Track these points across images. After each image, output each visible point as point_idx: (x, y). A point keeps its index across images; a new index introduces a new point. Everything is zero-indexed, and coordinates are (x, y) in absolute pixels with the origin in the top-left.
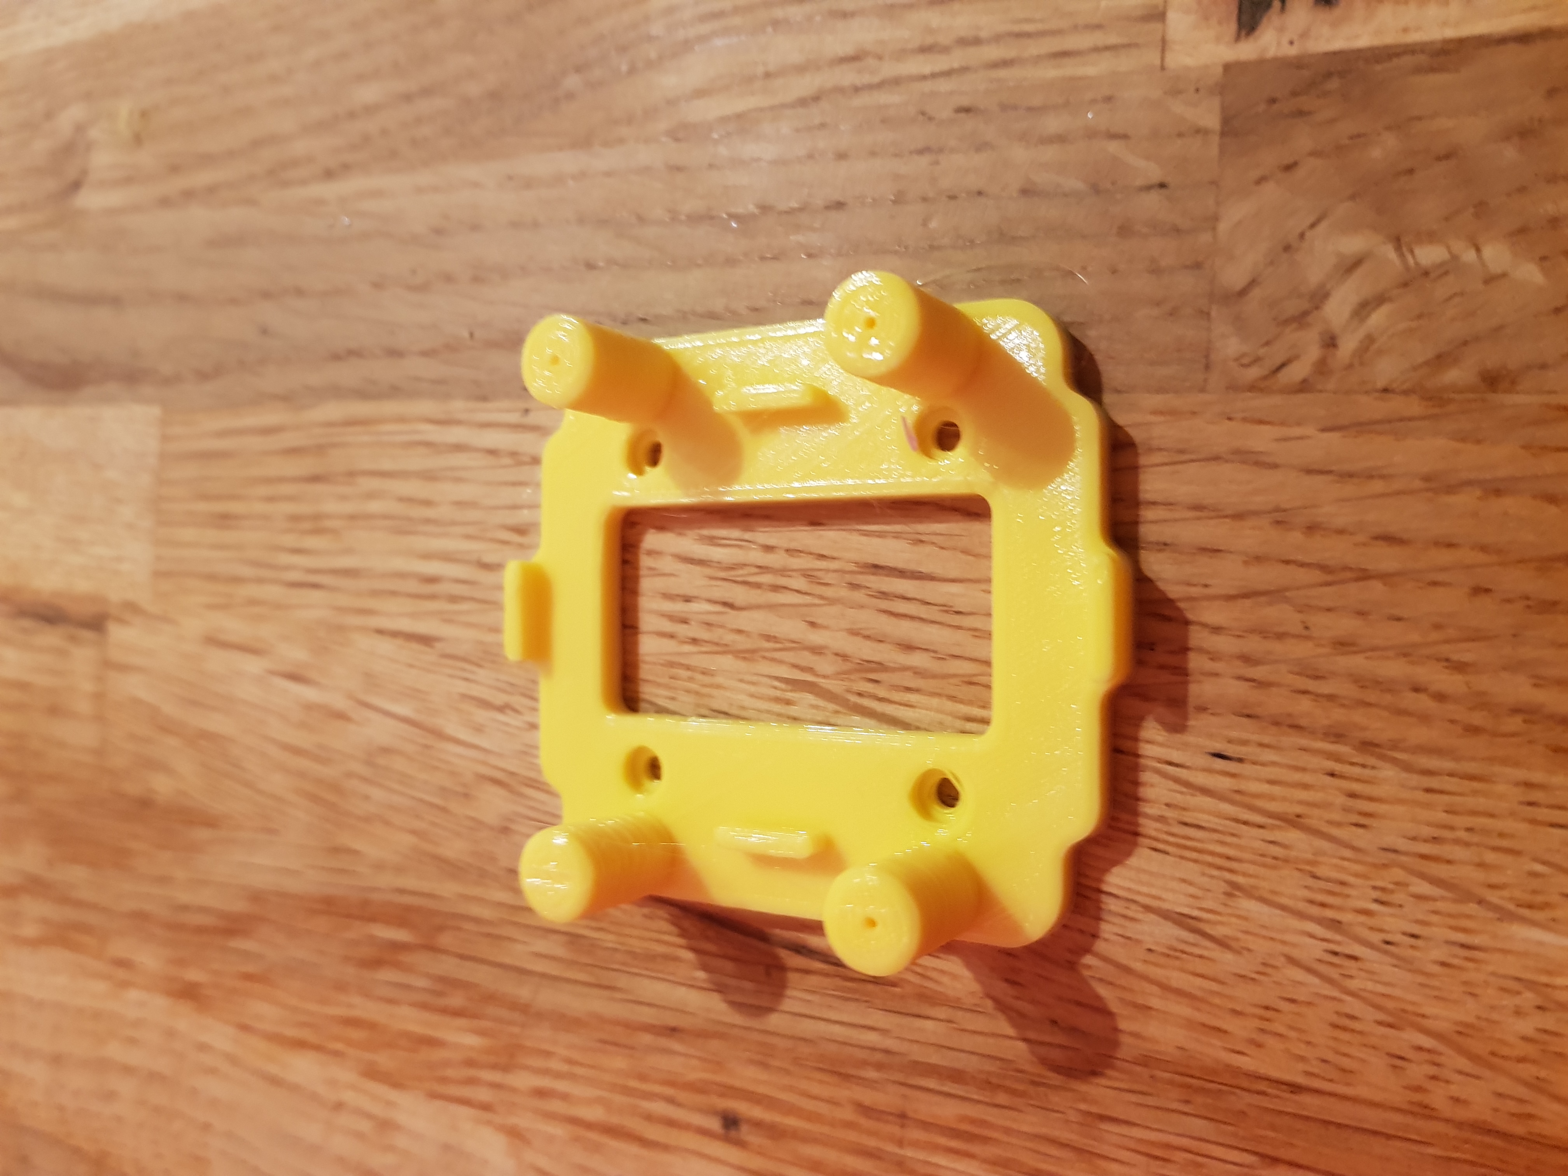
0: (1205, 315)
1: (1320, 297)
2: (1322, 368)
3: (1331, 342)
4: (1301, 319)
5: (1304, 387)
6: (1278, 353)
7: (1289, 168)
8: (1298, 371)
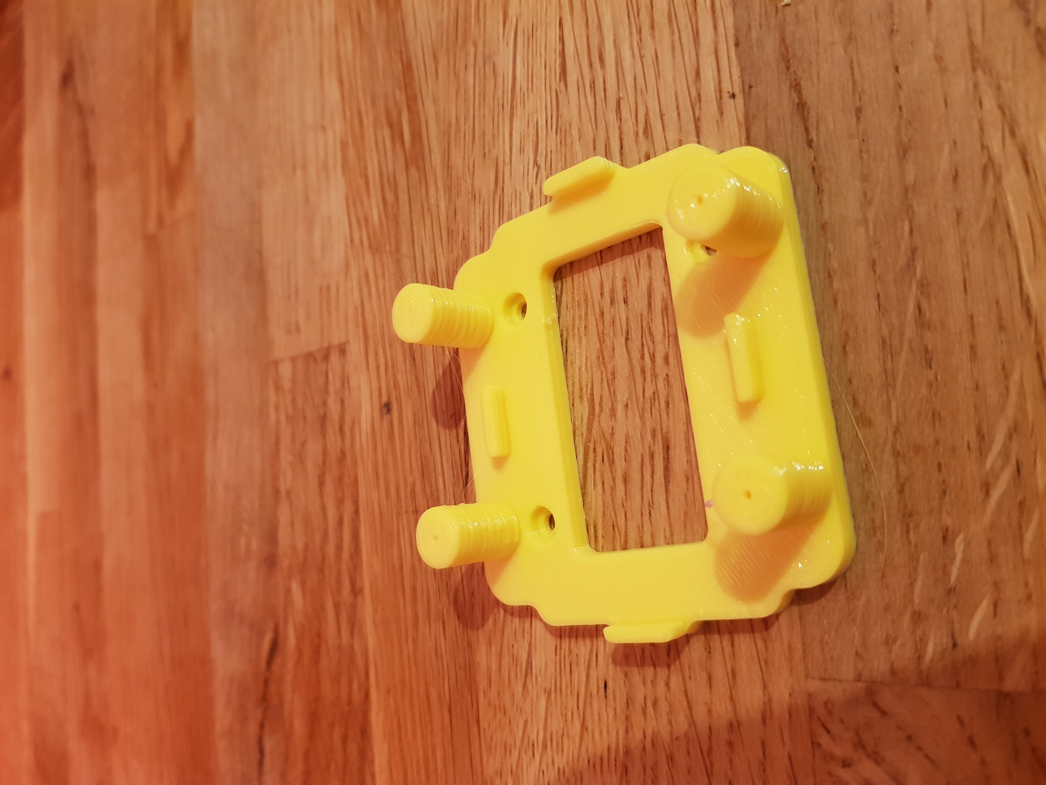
1: (876, 757)
2: (829, 757)
3: (846, 764)
4: (860, 745)
5: (815, 744)
6: (835, 728)
8: (824, 740)
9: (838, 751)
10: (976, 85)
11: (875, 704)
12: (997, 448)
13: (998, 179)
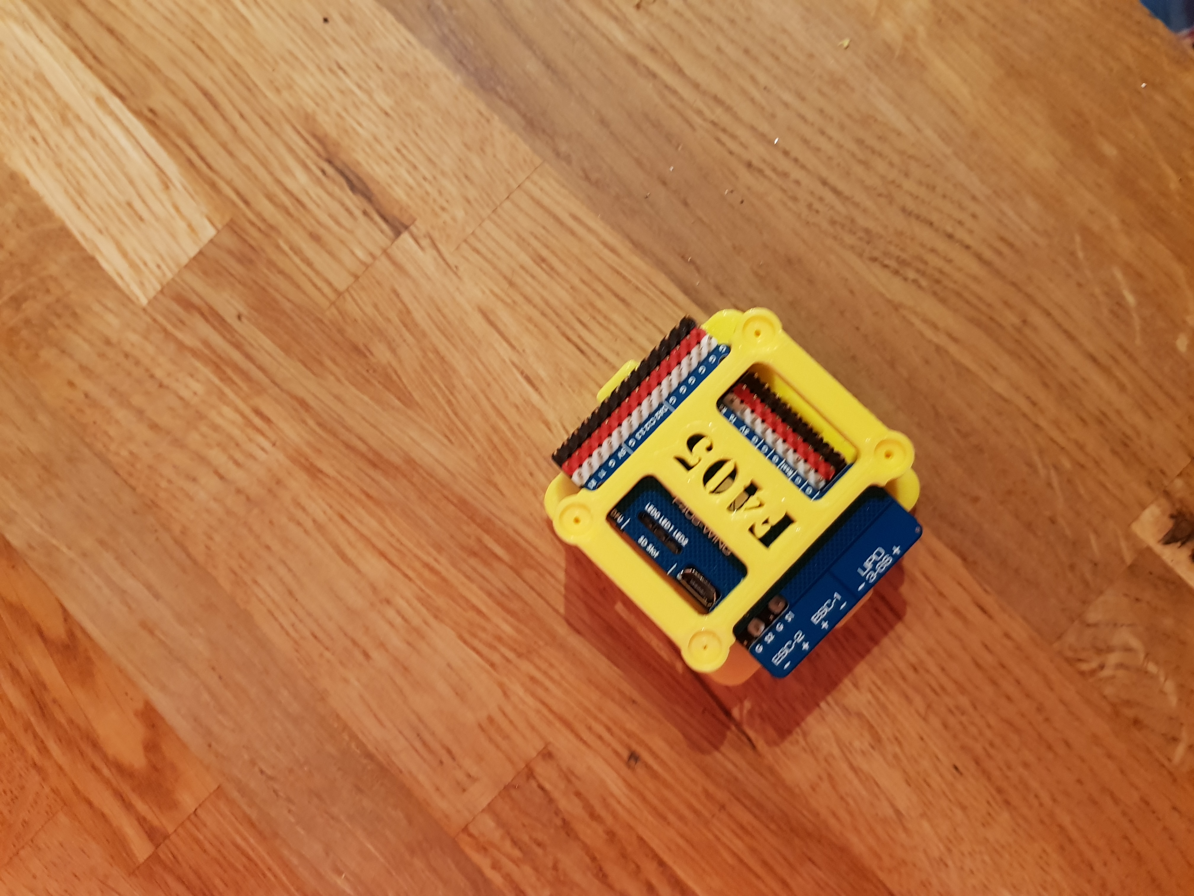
0: (1072, 620)
1: (1110, 649)
2: (1093, 672)
3: (1102, 667)
4: (1099, 651)
5: (1082, 673)
6: (1083, 655)
7: (1137, 600)
8: (1085, 667)
9: (1094, 665)
10: (904, 317)
11: (1089, 625)
12: (1040, 466)
13: (947, 352)
